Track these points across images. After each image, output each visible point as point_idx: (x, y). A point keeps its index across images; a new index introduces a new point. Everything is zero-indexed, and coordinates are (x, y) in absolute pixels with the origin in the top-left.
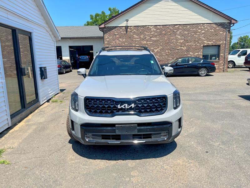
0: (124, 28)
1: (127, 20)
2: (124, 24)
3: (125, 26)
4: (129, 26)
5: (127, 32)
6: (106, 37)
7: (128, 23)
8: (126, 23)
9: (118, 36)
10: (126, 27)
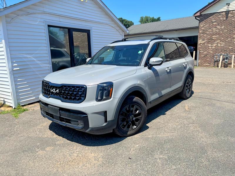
0: (224, 13)
1: (228, 4)
2: (225, 9)
3: (225, 10)
4: (230, 11)
5: (227, 18)
6: (202, 26)
7: (230, 7)
8: (226, 7)
9: (216, 23)
10: (227, 12)
